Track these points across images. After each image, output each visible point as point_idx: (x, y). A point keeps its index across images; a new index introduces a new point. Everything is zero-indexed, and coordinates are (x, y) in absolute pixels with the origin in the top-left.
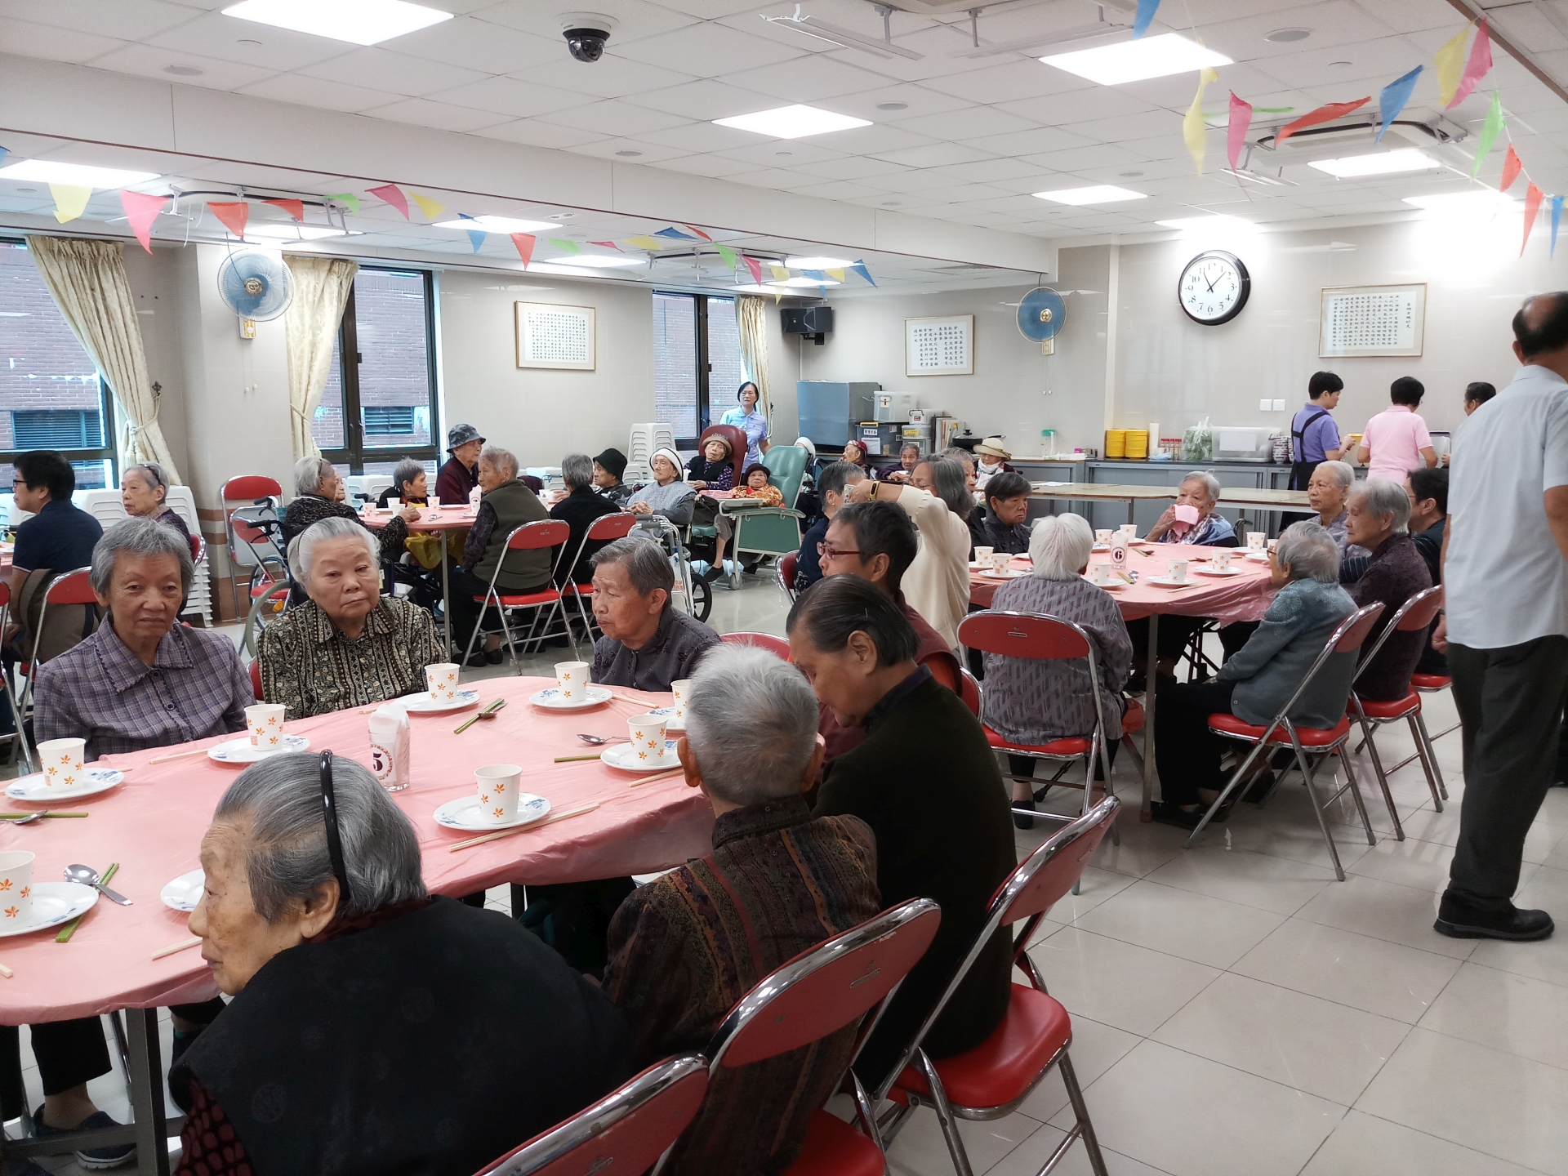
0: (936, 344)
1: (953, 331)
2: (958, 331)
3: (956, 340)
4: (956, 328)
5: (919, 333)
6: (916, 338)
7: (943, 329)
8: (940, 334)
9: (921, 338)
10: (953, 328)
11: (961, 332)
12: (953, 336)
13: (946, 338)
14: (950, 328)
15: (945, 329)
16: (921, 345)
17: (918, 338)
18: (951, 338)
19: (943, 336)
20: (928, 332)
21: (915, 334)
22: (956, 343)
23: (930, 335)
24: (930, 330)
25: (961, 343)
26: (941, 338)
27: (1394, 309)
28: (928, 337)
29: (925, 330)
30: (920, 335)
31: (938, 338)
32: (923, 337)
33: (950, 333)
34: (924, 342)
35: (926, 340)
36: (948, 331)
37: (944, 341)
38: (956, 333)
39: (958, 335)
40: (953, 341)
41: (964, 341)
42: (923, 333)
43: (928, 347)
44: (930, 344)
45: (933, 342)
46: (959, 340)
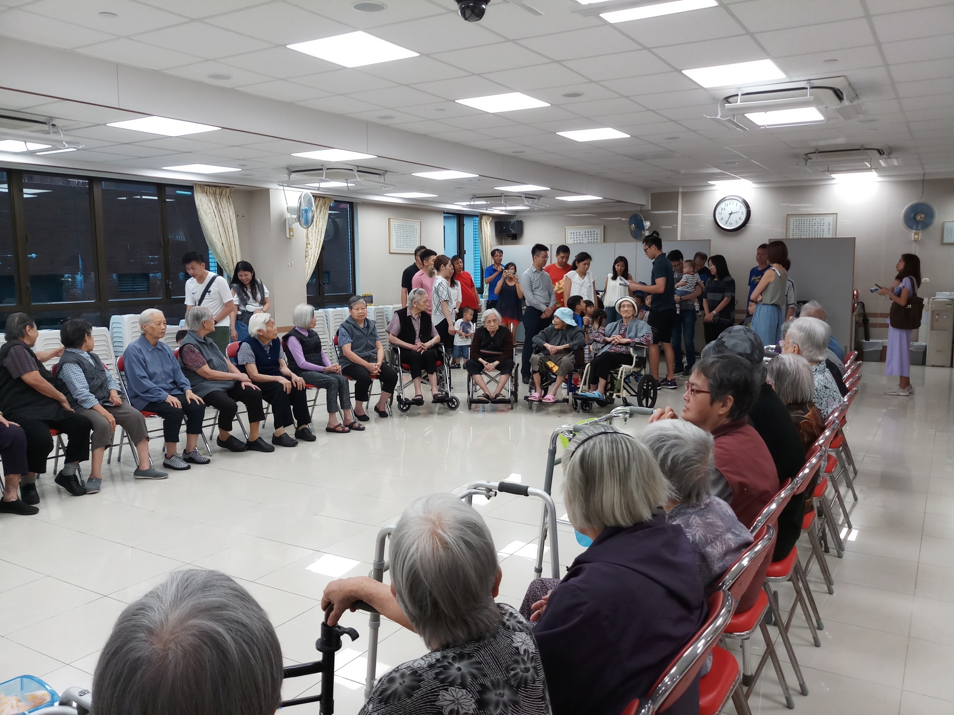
0: (583, 240)
1: (593, 233)
2: (595, 233)
5: (572, 234)
7: (586, 232)
8: (585, 235)
9: (574, 237)
11: (597, 234)
12: (593, 236)
14: (591, 232)
15: (588, 232)
16: (574, 241)
17: (572, 237)
19: (587, 236)
20: (579, 234)
22: (594, 239)
25: (597, 239)
26: (585, 237)
27: (822, 225)
28: (578, 236)
29: (577, 233)
33: (591, 234)
34: (576, 239)
35: (577, 238)
36: (590, 233)
37: (587, 238)
39: (595, 235)
40: (592, 238)
41: (599, 238)
42: (575, 234)
43: (578, 242)
44: (580, 240)
45: (581, 239)
46: (596, 238)
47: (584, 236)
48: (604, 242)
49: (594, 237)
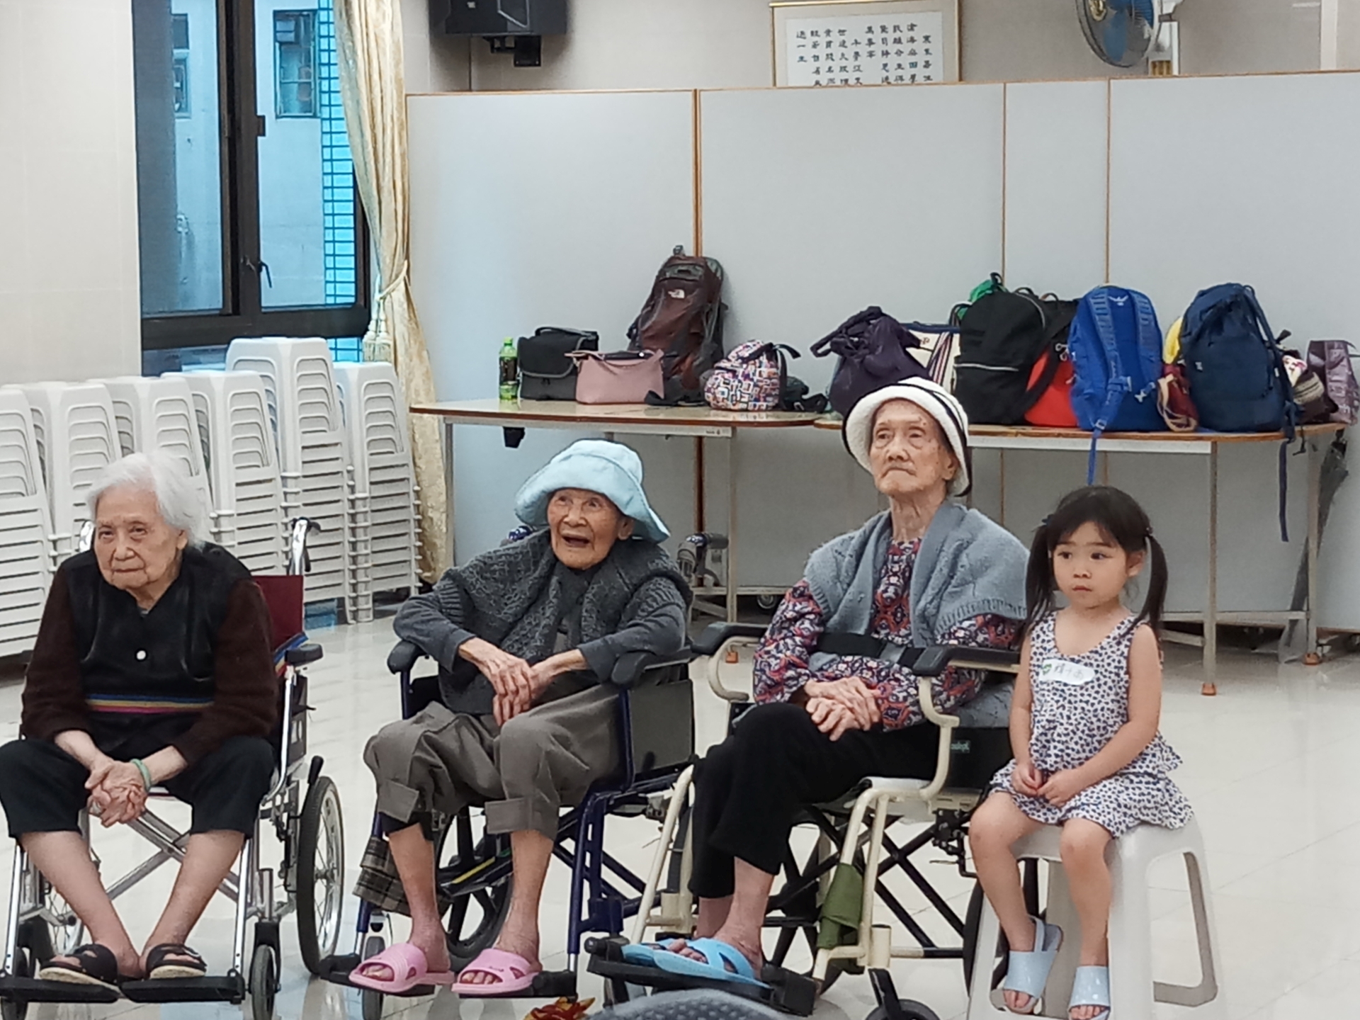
0: (858, 69)
1: (905, 35)
2: (918, 34)
3: (913, 59)
4: (912, 27)
5: (810, 40)
6: (802, 52)
7: (877, 30)
8: (870, 42)
9: (815, 51)
10: (904, 28)
11: (927, 38)
12: (906, 47)
13: (886, 53)
14: (896, 28)
15: (884, 29)
16: (817, 71)
17: (809, 53)
18: (899, 53)
19: (878, 48)
20: (837, 38)
21: (801, 41)
22: (914, 65)
23: (843, 44)
24: (842, 32)
25: (927, 65)
26: (871, 54)
28: (836, 50)
29: (828, 32)
30: (815, 45)
31: (864, 54)
32: (822, 51)
33: (898, 41)
34: (824, 64)
35: (830, 56)
36: (891, 36)
37: (879, 60)
38: (912, 40)
39: (920, 46)
40: (906, 60)
41: (936, 59)
42: (823, 40)
43: (838, 76)
44: (843, 69)
45: (851, 64)
46: (921, 59)
47: (863, 49)
48: (961, 79)
49: (913, 53)
